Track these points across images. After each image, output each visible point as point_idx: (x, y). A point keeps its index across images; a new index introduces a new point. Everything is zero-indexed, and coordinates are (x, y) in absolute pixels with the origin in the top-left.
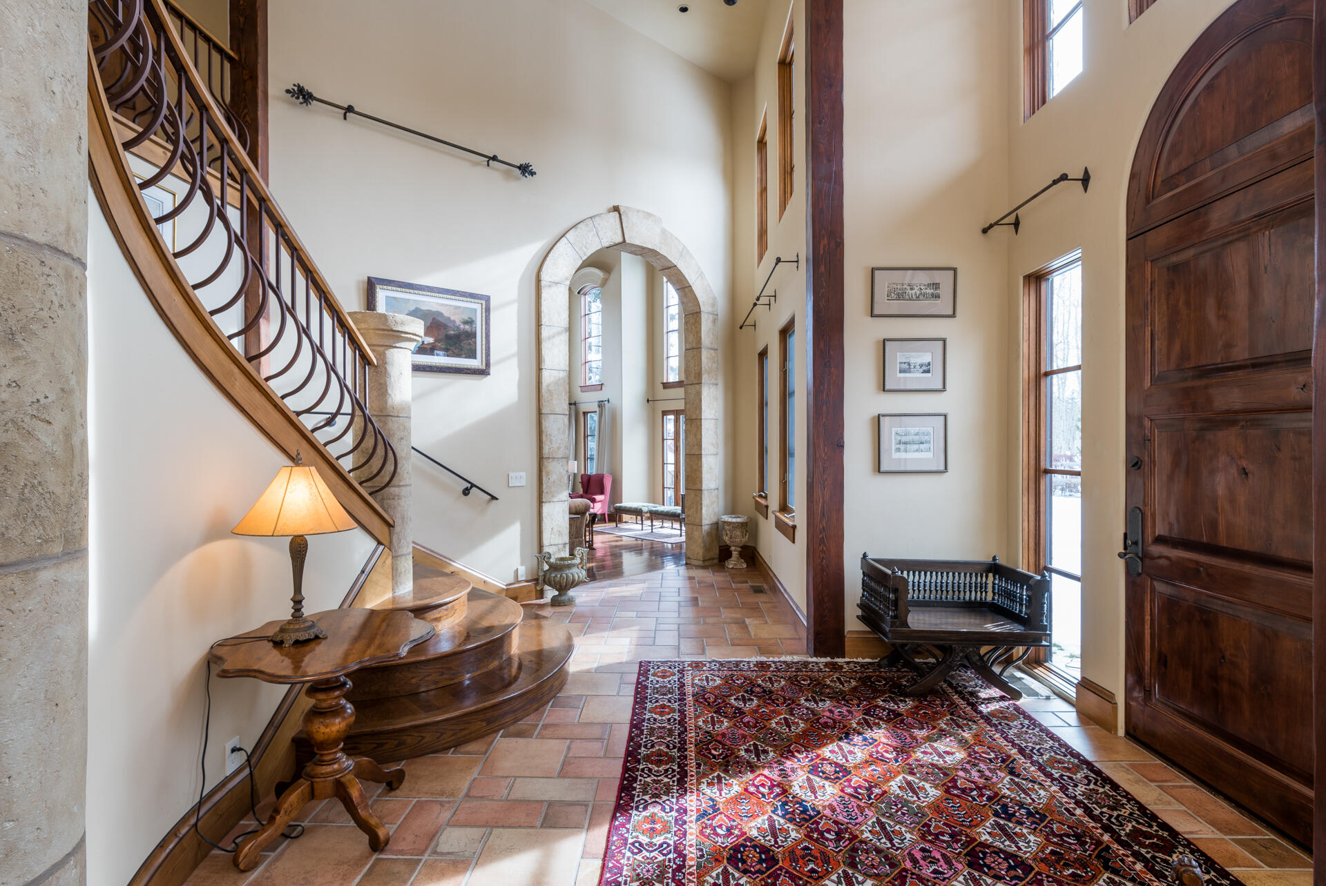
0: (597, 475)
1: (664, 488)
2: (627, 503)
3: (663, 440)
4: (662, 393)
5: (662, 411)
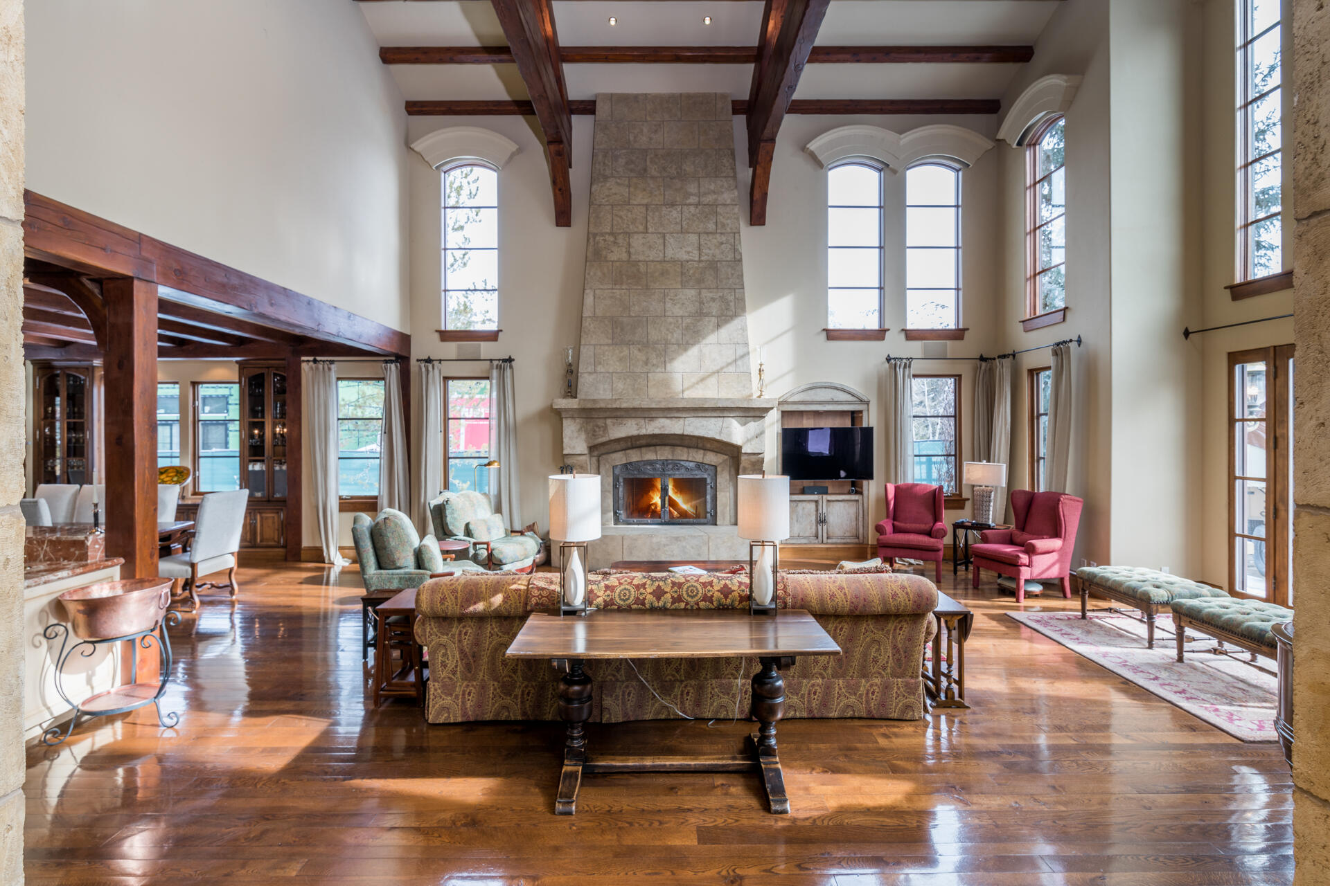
0: (1047, 494)
1: (1232, 535)
2: (1117, 570)
3: (1232, 421)
4: (1226, 309)
5: (1230, 354)
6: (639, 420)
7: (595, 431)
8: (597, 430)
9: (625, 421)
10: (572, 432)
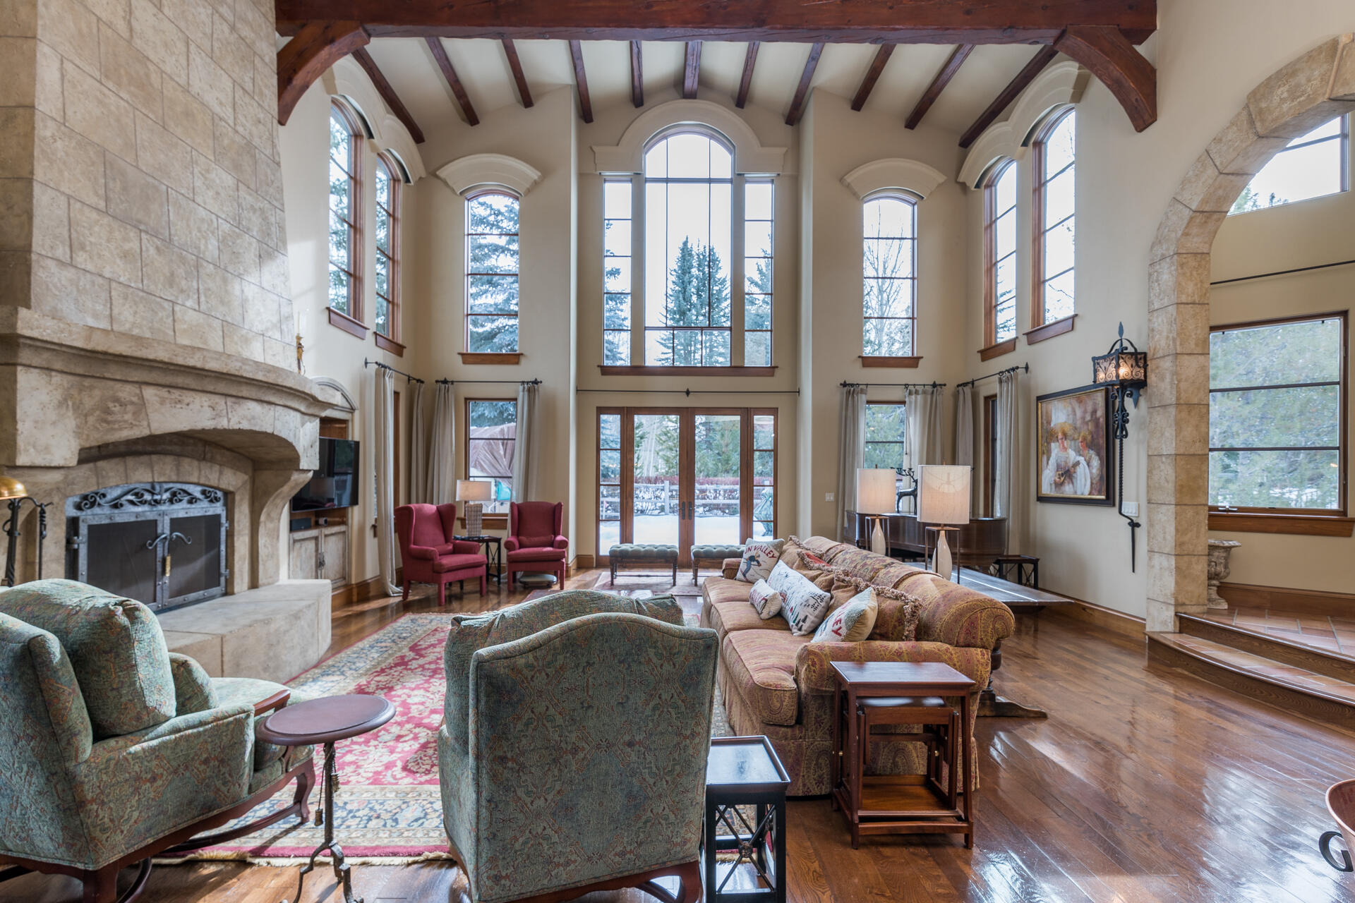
5: (598, 408)
6: (216, 399)
7: (107, 411)
8: (117, 409)
9: (188, 397)
10: (43, 407)
